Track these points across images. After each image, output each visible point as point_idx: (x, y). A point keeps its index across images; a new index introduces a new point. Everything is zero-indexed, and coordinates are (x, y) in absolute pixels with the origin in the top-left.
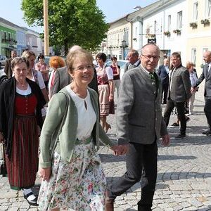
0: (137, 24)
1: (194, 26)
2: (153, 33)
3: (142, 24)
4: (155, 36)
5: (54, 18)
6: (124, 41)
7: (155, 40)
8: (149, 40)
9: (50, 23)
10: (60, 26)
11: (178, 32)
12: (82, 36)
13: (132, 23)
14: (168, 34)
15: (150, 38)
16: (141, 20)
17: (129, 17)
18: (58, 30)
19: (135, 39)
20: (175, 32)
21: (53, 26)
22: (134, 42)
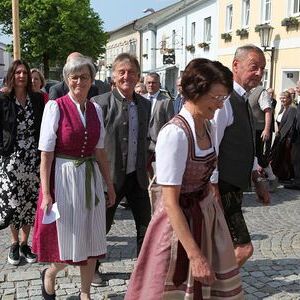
0: (148, 35)
1: (227, 38)
2: (171, 47)
3: (156, 34)
4: (173, 51)
5: (27, 22)
7: (174, 56)
8: (165, 57)
9: (21, 30)
10: (36, 34)
11: (205, 46)
13: (141, 32)
14: (191, 49)
15: (167, 54)
16: (154, 28)
17: (137, 24)
18: (33, 40)
19: (146, 56)
20: (200, 46)
21: (26, 34)
22: (144, 59)
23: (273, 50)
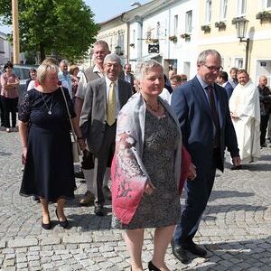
0: (135, 26)
1: (206, 29)
2: (155, 38)
3: (142, 25)
4: (157, 41)
5: (26, 15)
6: (118, 47)
7: (158, 46)
8: (150, 46)
9: (20, 21)
10: (33, 25)
11: (187, 37)
12: (62, 40)
13: (129, 24)
14: (174, 39)
15: (152, 44)
16: (140, 20)
18: (31, 30)
19: (132, 45)
20: (182, 36)
21: (24, 25)
22: (131, 48)
23: (248, 41)
